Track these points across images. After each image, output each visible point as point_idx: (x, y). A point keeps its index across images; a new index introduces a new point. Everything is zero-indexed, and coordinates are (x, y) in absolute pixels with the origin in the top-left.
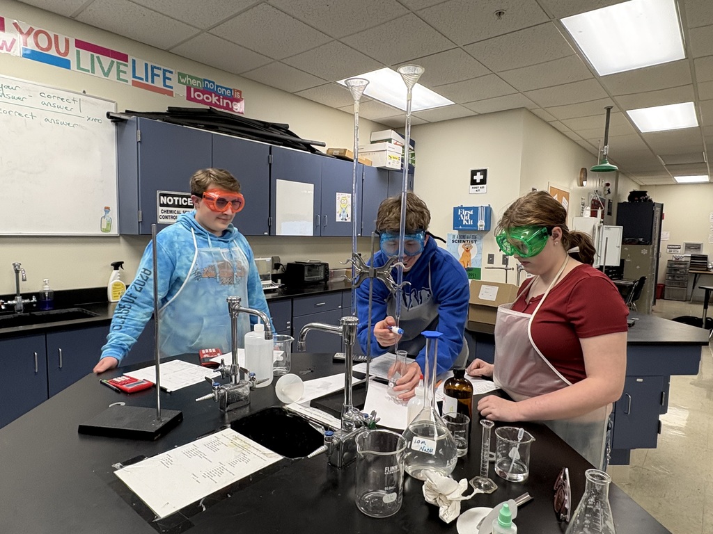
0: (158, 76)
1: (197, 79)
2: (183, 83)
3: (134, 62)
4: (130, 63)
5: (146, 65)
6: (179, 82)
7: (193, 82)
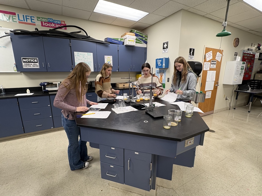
0: (29, 19)
1: (45, 18)
2: (39, 21)
3: (18, 15)
4: (17, 15)
5: (23, 15)
6: (38, 20)
7: (43, 20)
